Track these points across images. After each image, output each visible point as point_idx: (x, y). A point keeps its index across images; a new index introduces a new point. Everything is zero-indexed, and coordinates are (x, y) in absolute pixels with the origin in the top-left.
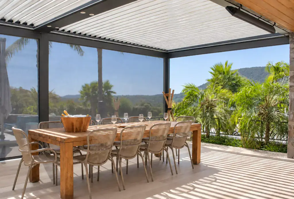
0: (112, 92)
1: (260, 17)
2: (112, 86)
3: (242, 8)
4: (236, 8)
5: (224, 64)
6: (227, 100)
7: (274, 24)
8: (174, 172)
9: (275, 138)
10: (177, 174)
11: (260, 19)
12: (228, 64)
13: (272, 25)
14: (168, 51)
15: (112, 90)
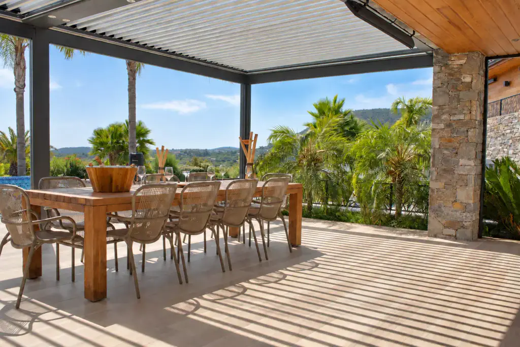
0: (148, 142)
1: (393, 21)
2: (147, 132)
3: (368, 6)
4: (360, 5)
5: (331, 99)
6: (340, 152)
7: (412, 33)
8: (263, 257)
9: (410, 209)
10: (267, 259)
11: (393, 24)
12: (338, 100)
13: (410, 35)
14: (246, 72)
15: (149, 137)
